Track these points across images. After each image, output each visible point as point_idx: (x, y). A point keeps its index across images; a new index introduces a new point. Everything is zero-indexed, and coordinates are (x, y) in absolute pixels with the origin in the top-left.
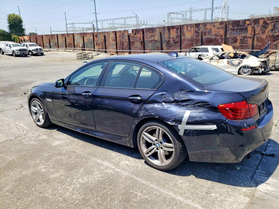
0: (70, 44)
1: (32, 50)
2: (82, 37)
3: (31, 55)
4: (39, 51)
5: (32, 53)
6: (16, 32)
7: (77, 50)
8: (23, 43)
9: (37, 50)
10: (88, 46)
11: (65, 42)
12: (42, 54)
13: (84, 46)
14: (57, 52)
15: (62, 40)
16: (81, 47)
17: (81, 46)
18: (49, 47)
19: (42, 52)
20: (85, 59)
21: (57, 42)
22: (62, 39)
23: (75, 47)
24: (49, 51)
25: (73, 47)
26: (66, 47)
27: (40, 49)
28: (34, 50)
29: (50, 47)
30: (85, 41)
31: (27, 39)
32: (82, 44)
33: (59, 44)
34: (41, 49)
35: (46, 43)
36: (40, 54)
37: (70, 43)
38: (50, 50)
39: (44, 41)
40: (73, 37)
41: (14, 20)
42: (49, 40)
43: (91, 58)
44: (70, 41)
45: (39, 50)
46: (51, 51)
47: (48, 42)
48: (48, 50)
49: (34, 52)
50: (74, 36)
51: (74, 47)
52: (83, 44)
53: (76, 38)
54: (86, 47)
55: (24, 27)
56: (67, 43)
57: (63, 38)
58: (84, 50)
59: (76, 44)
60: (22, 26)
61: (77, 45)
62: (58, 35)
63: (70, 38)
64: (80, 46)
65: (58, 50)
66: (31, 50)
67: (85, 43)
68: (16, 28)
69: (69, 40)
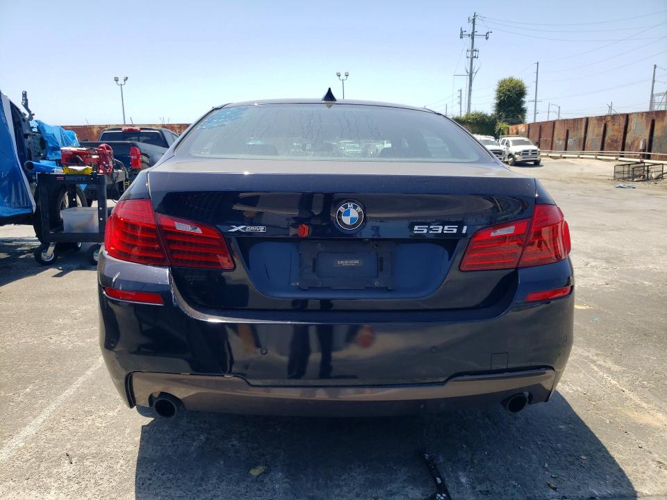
0: (612, 141)
1: (516, 153)
2: (650, 123)
3: (511, 165)
4: (530, 157)
5: (514, 159)
6: (506, 117)
7: (629, 157)
8: (503, 139)
9: (525, 153)
10: (660, 146)
11: (601, 137)
12: (537, 164)
13: (649, 147)
14: (578, 160)
15: (595, 132)
16: (640, 151)
17: (641, 147)
18: (563, 147)
19: (538, 159)
20: (635, 180)
21: (583, 136)
22: (596, 129)
23: (626, 148)
24: (561, 157)
25: (620, 148)
26: (602, 149)
27: (533, 151)
28: (518, 153)
29: (566, 149)
30: (656, 133)
31: (523, 130)
32: (645, 141)
33: (587, 140)
34: (536, 151)
35: (559, 139)
36: (532, 163)
37: (615, 138)
38: (563, 156)
39: (555, 133)
40: (624, 124)
41: (509, 91)
42: (568, 131)
43: (657, 178)
44: (616, 134)
45: (530, 154)
46: (565, 158)
47: (562, 138)
48: (559, 155)
49: (519, 159)
50: (630, 121)
51: (623, 150)
52: (647, 141)
53: (632, 126)
54: (654, 148)
55: (524, 106)
56: (607, 138)
57: (599, 126)
58: (649, 157)
59: (628, 140)
60: (522, 102)
61: (633, 143)
62: (589, 120)
63: (616, 127)
64: (638, 146)
65: (581, 156)
66: (513, 153)
67: (654, 138)
68: (509, 108)
69: (614, 132)
